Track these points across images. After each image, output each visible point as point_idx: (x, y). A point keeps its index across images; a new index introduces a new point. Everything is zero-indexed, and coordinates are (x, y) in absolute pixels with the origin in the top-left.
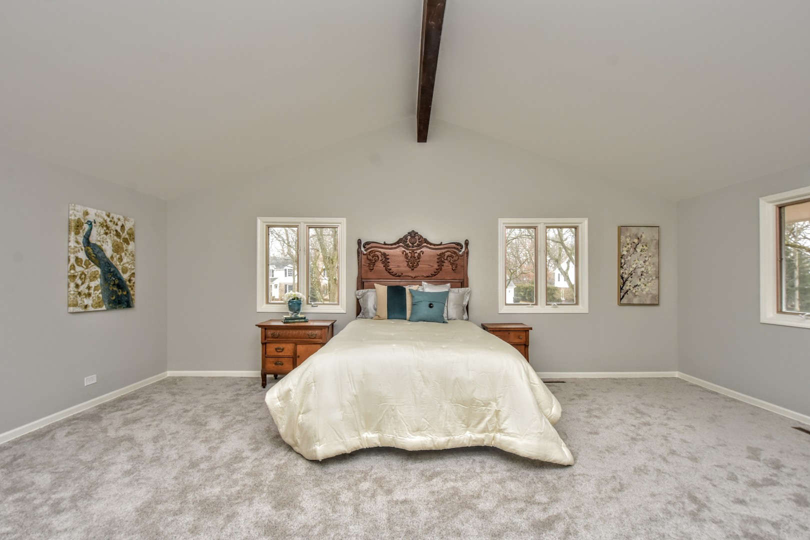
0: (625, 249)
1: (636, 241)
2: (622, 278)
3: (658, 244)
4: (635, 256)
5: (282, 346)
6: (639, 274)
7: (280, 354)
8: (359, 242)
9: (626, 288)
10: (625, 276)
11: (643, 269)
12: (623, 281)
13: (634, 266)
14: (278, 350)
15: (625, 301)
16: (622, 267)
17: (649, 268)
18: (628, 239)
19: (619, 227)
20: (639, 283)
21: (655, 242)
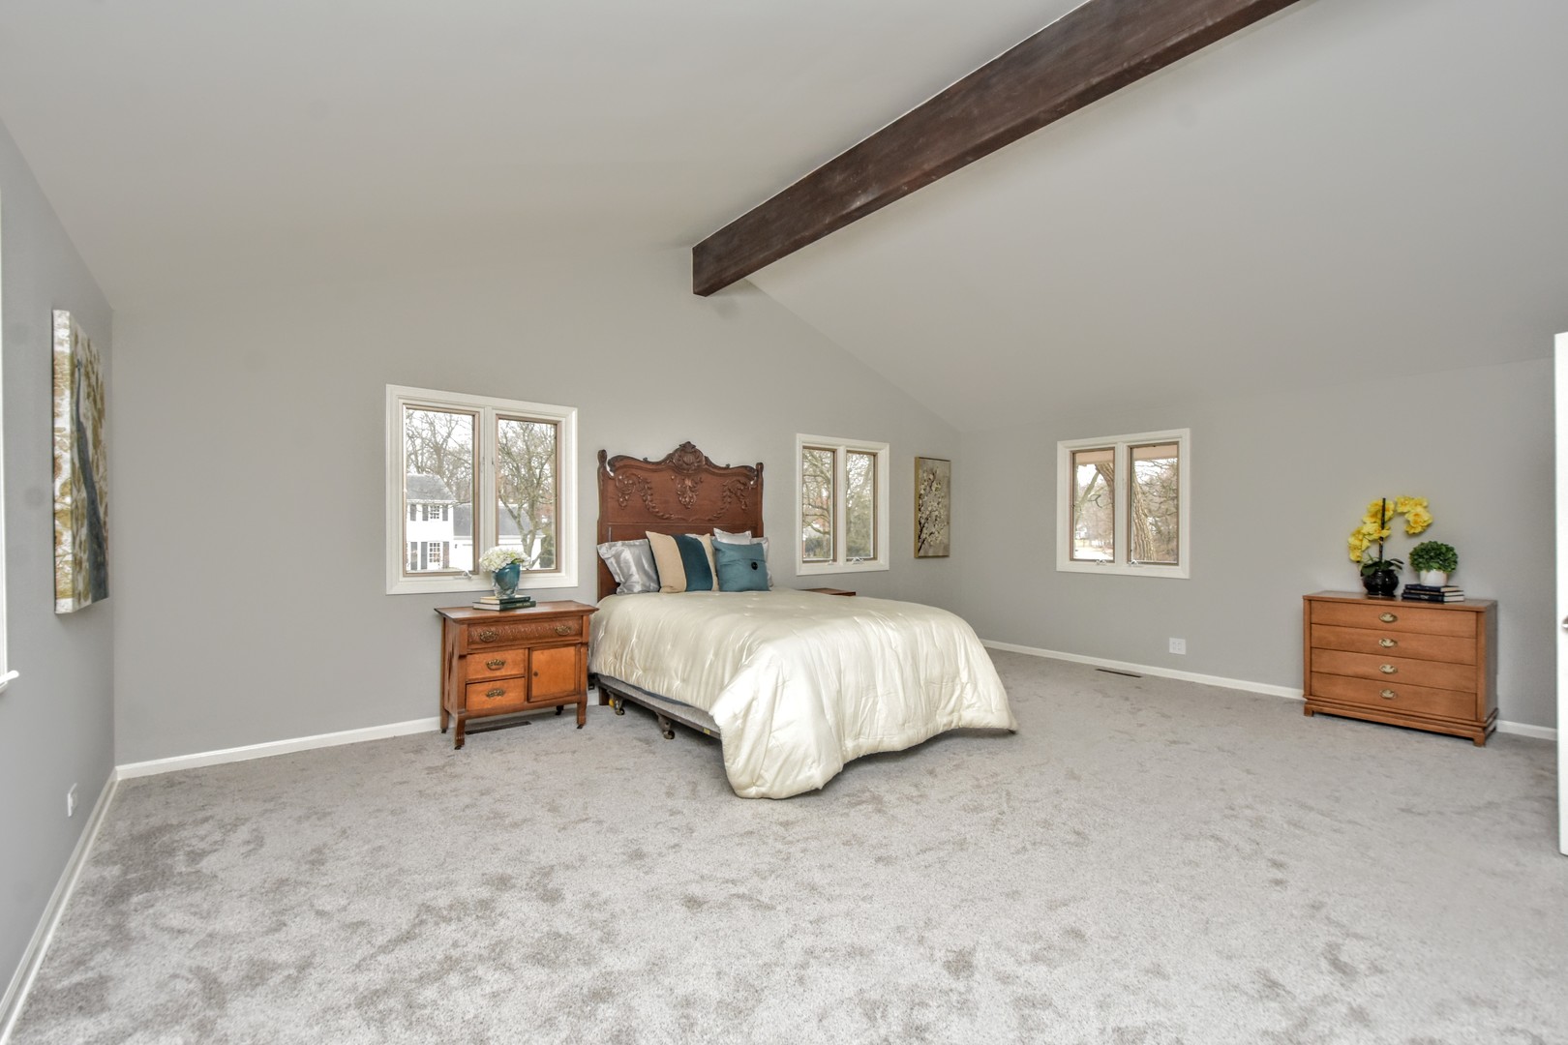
0: (923, 486)
1: (931, 477)
2: (920, 524)
3: (949, 482)
4: (931, 496)
5: (498, 656)
6: (934, 518)
7: (498, 673)
8: (602, 455)
9: (923, 536)
10: (923, 521)
11: (937, 513)
12: (921, 527)
13: (930, 509)
14: (494, 667)
15: (922, 553)
16: (920, 510)
17: (942, 511)
18: (925, 475)
19: (916, 458)
20: (933, 530)
21: (946, 479)
